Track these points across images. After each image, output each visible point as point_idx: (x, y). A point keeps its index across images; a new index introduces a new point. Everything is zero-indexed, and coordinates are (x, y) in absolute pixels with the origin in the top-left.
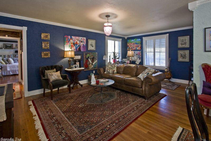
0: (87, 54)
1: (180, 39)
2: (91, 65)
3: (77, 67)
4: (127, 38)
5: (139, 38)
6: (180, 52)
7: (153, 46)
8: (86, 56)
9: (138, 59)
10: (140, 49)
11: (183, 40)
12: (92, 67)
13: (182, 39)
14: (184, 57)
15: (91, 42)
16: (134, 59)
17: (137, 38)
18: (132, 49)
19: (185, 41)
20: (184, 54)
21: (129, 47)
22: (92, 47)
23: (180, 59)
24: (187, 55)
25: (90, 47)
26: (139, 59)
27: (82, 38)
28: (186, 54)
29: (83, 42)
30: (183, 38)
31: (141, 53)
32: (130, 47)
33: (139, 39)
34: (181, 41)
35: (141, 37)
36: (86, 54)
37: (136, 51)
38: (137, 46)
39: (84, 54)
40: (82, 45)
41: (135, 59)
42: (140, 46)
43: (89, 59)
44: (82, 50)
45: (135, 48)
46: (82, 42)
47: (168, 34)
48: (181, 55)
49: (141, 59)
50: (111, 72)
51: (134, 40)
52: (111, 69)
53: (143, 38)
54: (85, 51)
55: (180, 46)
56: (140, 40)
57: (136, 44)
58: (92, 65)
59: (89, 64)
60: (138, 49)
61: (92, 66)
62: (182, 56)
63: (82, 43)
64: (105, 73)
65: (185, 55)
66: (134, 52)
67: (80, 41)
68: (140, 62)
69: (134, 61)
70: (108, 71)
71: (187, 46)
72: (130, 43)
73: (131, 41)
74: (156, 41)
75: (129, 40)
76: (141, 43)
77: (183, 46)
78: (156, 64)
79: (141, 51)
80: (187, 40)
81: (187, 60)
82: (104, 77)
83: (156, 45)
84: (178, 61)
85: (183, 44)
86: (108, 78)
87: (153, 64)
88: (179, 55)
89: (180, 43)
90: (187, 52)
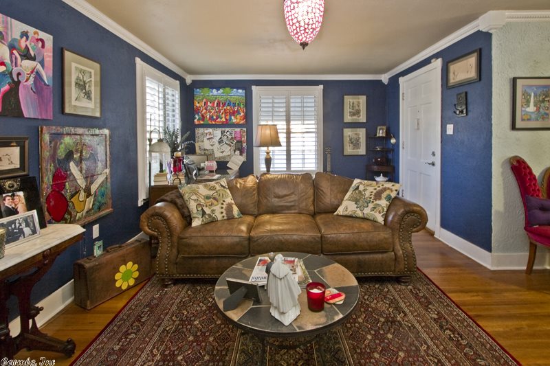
0: (62, 134)
1: (348, 100)
2: (82, 194)
3: (27, 231)
4: (193, 81)
5: (238, 88)
6: (348, 133)
7: (284, 114)
8: (55, 149)
9: (238, 152)
10: (242, 122)
11: (353, 103)
12: (86, 210)
13: (352, 101)
14: (356, 144)
15: (81, 71)
16: (221, 155)
17: (232, 88)
18: (215, 120)
19: (357, 108)
20: (355, 136)
21: (203, 116)
22: (85, 100)
23: (349, 150)
24: (361, 140)
25: (74, 95)
26: (241, 154)
27: (31, 30)
28: (360, 138)
29: (33, 59)
30: (355, 100)
31: (245, 134)
32: (206, 113)
33: (240, 91)
34: (350, 105)
35: (246, 85)
36: (57, 137)
37: (227, 129)
38: (234, 113)
39: (47, 137)
40: (26, 72)
41: (224, 154)
42: (242, 114)
43: (72, 165)
44: (28, 111)
45: (224, 120)
46: (26, 55)
47: (321, 87)
48: (351, 140)
49: (245, 154)
50: (219, 217)
51: (221, 91)
52: (215, 202)
53: (254, 88)
54: (50, 116)
55: (348, 118)
56: (244, 94)
57: (229, 105)
58: (88, 194)
59: (72, 196)
60: (234, 120)
61: (89, 203)
62: (352, 143)
63: (27, 64)
64: (196, 223)
65: (358, 140)
66: (222, 133)
67: (12, 48)
68: (244, 162)
69: (222, 160)
70: (208, 211)
71: (362, 118)
72: (204, 100)
73: (211, 94)
74: (292, 101)
75: (199, 88)
76: (246, 103)
77: (355, 117)
78: (292, 166)
79: (245, 129)
80: (361, 105)
81: (362, 151)
82: (202, 246)
83: (292, 113)
84: (345, 154)
85: (353, 114)
86: (233, 246)
87: (285, 166)
88: (347, 140)
89: (347, 110)
90: (362, 133)
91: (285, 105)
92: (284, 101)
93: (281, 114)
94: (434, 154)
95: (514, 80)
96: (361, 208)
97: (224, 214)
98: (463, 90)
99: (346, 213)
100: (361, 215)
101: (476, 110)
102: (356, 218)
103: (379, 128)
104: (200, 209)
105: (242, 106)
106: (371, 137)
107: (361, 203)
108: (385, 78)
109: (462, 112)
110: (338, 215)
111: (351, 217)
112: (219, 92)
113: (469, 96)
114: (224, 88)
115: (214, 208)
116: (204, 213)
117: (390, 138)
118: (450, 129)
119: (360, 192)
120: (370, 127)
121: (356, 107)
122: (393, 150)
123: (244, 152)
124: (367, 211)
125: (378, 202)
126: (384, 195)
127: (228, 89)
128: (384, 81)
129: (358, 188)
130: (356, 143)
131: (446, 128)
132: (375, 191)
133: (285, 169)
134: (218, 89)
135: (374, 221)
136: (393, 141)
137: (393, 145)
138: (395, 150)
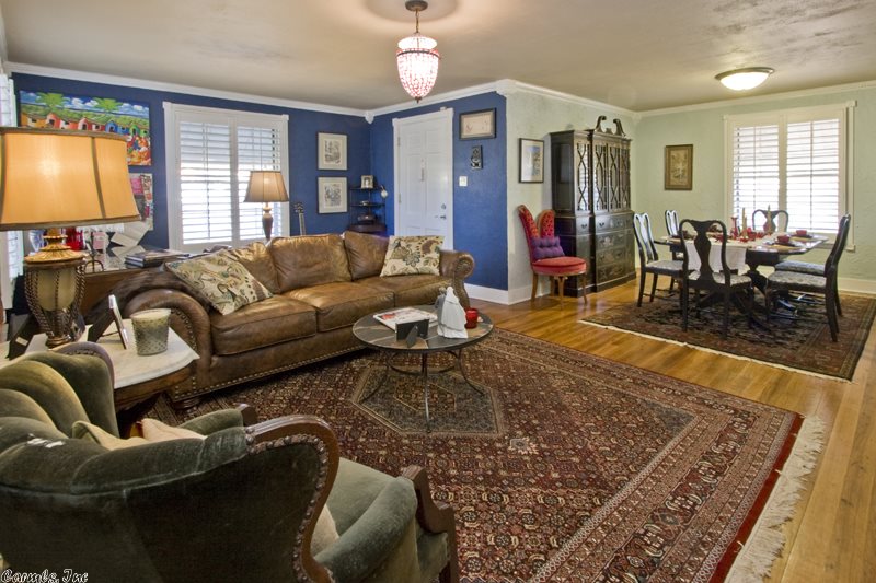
1: (325, 139)
5: (133, 102)
6: (325, 184)
10: (144, 163)
11: (331, 144)
13: (329, 141)
14: (334, 199)
17: (120, 100)
19: (335, 151)
20: (333, 189)
23: (325, 206)
24: (341, 193)
26: (144, 219)
28: (339, 190)
30: (333, 141)
31: (149, 184)
33: (138, 108)
34: (326, 146)
35: (150, 99)
42: (144, 149)
47: (286, 117)
48: (327, 193)
49: (150, 219)
50: (251, 298)
51: (94, 103)
52: (238, 280)
53: (167, 105)
55: (323, 164)
56: (147, 115)
57: (113, 130)
62: (329, 197)
64: (227, 310)
65: (337, 193)
68: (148, 232)
71: (342, 165)
72: (50, 117)
73: (69, 106)
74: (239, 133)
75: (35, 91)
76: (150, 131)
77: (332, 163)
78: (241, 232)
79: (150, 175)
80: (340, 147)
81: (342, 207)
82: (258, 334)
83: (240, 153)
84: (321, 212)
85: (329, 158)
86: (299, 325)
87: (230, 233)
88: (322, 193)
89: (322, 153)
90: (342, 183)
91: (227, 139)
92: (227, 132)
93: (221, 152)
94: (444, 207)
95: (520, 140)
96: (413, 264)
97: (254, 295)
98: (479, 143)
99: (395, 272)
100: (415, 271)
101: (490, 164)
102: (410, 274)
103: (363, 177)
104: (225, 290)
105: (143, 135)
106: (354, 189)
107: (410, 259)
108: (369, 116)
109: (477, 165)
110: (386, 276)
111: (402, 275)
112: (88, 104)
113: (484, 150)
114: (102, 98)
115: (241, 287)
116: (234, 296)
117: (380, 190)
118: (463, 182)
119: (404, 248)
120: (352, 175)
121: (333, 149)
122: (384, 205)
123: (148, 215)
124: (420, 266)
125: (429, 255)
126: (433, 247)
127: (110, 102)
128: (367, 119)
129: (399, 245)
130: (333, 197)
131: (458, 179)
132: (420, 246)
133: (230, 239)
134: (86, 98)
135: (430, 274)
136: (384, 194)
137: (384, 199)
138: (388, 205)
